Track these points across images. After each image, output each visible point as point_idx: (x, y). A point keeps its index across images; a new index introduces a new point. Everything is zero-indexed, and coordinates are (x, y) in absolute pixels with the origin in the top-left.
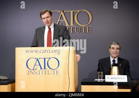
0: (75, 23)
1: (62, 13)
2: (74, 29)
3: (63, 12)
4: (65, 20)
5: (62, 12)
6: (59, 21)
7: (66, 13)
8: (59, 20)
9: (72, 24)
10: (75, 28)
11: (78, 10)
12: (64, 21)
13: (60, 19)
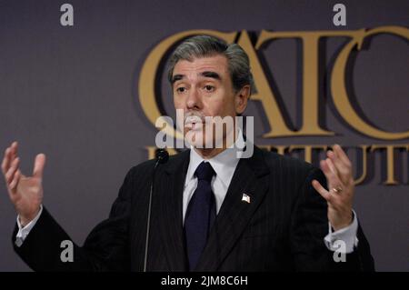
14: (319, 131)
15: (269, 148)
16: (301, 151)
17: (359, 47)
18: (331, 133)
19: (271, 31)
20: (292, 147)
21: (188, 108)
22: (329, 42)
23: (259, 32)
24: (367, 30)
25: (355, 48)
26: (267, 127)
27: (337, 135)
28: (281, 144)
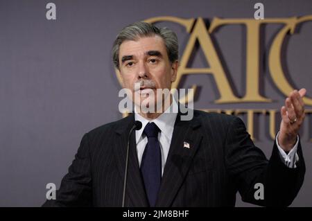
0: (267, 86)
1: (201, 32)
2: (262, 118)
3: (207, 24)
4: (215, 68)
5: (200, 24)
6: (184, 77)
7: (222, 31)
8: (182, 70)
9: (252, 94)
10: (268, 114)
11: (289, 16)
12: (211, 76)
13: (189, 65)
14: (259, 98)
15: (219, 111)
16: (244, 114)
17: (292, 31)
18: (269, 100)
19: (222, 18)
20: (238, 111)
21: (140, 77)
22: (267, 27)
23: (212, 19)
24: (299, 18)
25: (288, 33)
26: (218, 95)
27: (274, 101)
28: (229, 109)
